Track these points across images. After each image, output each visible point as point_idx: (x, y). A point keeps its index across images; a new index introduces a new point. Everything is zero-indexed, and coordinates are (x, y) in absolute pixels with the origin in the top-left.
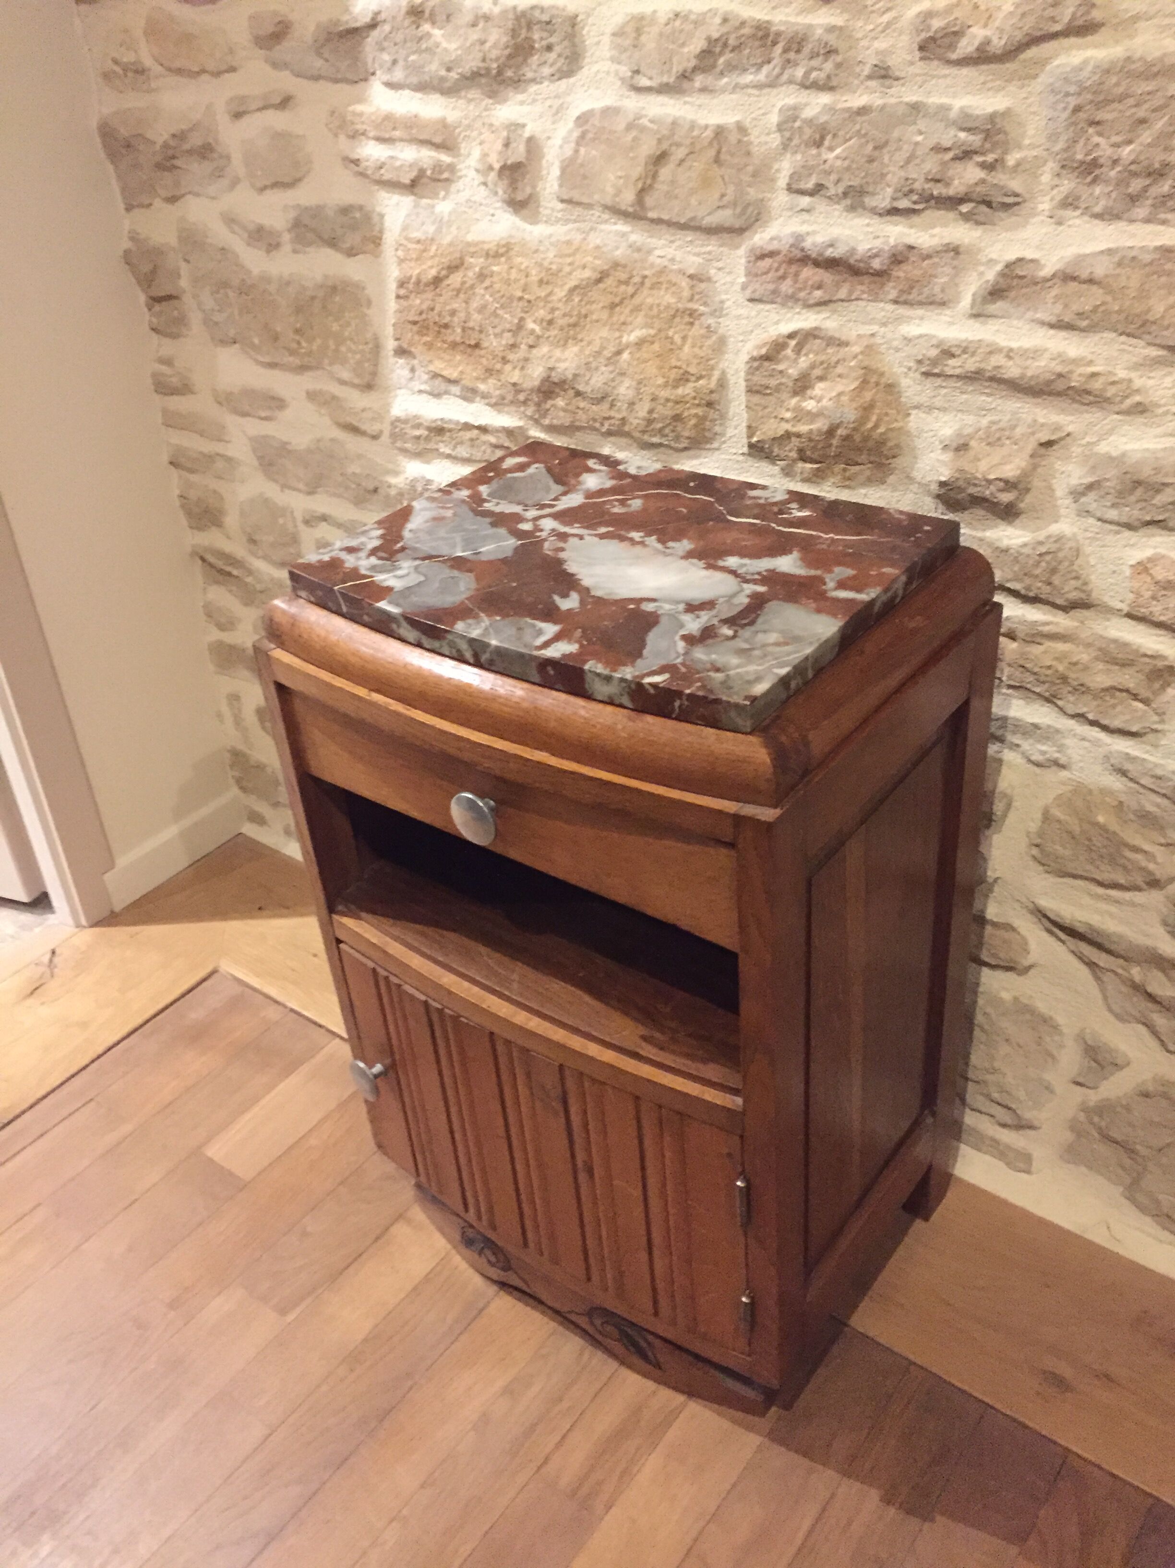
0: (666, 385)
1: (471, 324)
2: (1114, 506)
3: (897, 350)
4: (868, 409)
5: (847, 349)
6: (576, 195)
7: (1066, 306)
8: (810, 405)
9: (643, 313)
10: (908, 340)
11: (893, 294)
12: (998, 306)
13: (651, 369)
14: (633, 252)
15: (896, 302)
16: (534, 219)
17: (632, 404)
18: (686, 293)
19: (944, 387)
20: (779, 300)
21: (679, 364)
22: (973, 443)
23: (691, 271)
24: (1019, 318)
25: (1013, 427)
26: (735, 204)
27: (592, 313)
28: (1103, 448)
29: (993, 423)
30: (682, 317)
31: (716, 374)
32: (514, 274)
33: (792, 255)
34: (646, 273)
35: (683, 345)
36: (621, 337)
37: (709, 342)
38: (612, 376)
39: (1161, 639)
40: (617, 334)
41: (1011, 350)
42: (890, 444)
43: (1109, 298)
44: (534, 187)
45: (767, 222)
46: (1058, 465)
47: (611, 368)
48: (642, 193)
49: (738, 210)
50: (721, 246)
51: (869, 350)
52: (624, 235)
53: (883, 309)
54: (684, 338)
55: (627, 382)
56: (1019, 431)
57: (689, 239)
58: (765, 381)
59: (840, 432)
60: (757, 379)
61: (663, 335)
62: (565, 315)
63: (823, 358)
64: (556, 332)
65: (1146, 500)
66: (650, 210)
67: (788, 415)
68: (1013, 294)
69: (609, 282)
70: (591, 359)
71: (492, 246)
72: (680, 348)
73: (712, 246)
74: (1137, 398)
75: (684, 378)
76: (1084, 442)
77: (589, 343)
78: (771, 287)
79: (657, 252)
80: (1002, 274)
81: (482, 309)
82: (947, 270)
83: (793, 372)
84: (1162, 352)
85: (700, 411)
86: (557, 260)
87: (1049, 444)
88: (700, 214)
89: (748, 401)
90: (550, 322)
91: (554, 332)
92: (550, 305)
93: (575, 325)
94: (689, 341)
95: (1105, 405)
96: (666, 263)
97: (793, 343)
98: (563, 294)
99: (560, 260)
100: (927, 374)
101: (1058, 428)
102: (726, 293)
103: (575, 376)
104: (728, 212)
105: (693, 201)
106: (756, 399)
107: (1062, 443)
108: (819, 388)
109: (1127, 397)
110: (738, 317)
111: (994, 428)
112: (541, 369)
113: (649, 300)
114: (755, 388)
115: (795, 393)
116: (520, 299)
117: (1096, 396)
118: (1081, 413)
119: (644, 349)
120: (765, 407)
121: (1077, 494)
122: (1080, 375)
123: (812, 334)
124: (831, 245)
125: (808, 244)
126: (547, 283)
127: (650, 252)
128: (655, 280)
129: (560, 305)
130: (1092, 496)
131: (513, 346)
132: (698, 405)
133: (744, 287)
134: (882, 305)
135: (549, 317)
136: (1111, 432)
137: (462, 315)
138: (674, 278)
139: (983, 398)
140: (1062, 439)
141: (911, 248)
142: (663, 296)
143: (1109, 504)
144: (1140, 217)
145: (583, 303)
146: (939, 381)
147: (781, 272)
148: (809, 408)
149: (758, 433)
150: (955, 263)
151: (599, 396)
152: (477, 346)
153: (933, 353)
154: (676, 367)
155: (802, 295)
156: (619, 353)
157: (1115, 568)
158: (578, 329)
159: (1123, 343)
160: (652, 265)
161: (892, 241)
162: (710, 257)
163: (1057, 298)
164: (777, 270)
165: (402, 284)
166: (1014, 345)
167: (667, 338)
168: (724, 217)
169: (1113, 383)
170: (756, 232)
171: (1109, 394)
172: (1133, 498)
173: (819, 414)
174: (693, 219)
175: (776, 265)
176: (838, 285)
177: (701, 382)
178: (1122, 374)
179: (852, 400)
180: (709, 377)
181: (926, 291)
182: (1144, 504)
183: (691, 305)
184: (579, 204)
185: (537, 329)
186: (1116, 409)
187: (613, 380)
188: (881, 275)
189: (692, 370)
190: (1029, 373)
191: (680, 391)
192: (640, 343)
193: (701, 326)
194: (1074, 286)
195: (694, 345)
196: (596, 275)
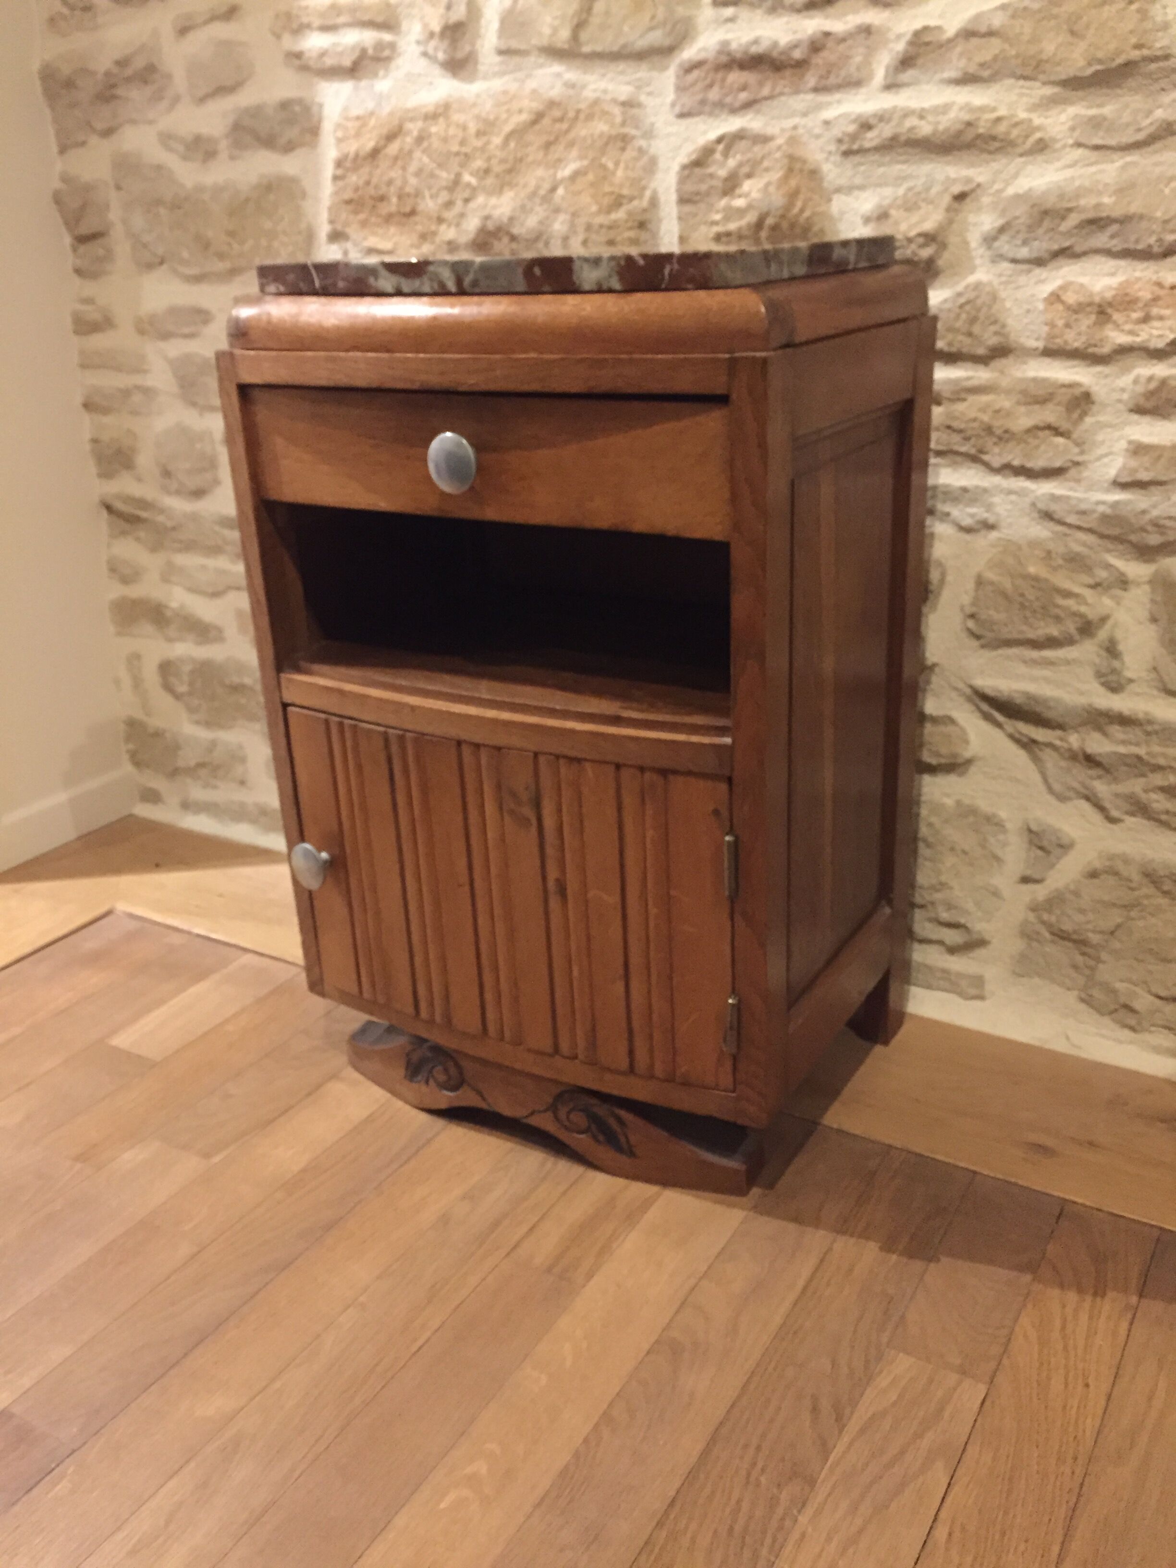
0: (599, 212)
1: (408, 189)
2: (1025, 243)
3: (818, 137)
4: (793, 195)
5: (772, 143)
6: (514, 44)
7: (970, 59)
8: (740, 203)
9: (577, 146)
10: (827, 123)
11: (812, 83)
12: (908, 75)
13: (585, 199)
14: (568, 89)
15: (816, 90)
16: (471, 78)
17: (566, 239)
18: (618, 120)
19: (863, 164)
20: (707, 109)
21: (612, 189)
22: (893, 212)
23: (623, 98)
24: (928, 82)
25: (928, 189)
26: (664, 23)
27: (527, 155)
28: (1010, 191)
29: (910, 189)
30: (614, 143)
31: (648, 193)
32: (452, 131)
33: (719, 61)
34: (580, 107)
35: (616, 170)
36: (555, 174)
37: (641, 164)
38: (546, 214)
39: (1076, 370)
40: (551, 171)
41: (923, 110)
42: (816, 229)
43: (1007, 46)
44: (473, 44)
45: (694, 38)
46: (972, 218)
47: (545, 206)
48: (579, 27)
49: (668, 27)
50: (651, 70)
51: (793, 141)
52: (558, 75)
53: (803, 100)
54: (617, 164)
55: (562, 217)
56: (934, 191)
57: (621, 68)
58: (695, 188)
59: (770, 221)
60: (690, 187)
61: (596, 164)
62: (501, 162)
63: (750, 156)
64: (492, 180)
65: (1053, 229)
66: (585, 45)
67: (717, 217)
68: (920, 61)
69: (546, 121)
70: (526, 201)
71: (431, 109)
72: (613, 173)
73: (642, 72)
74: (1038, 135)
75: (618, 202)
76: (992, 191)
77: (525, 186)
78: (699, 97)
79: (592, 87)
80: (911, 43)
81: (418, 173)
82: (861, 50)
83: (722, 173)
84: (1056, 90)
85: (632, 234)
86: (494, 110)
87: (961, 197)
88: (631, 40)
89: (679, 212)
90: (487, 171)
91: (490, 181)
92: (487, 154)
93: (510, 171)
94: (622, 165)
95: (1009, 149)
96: (599, 95)
97: (721, 147)
98: (500, 141)
99: (497, 110)
100: (847, 154)
101: (968, 180)
102: (656, 115)
103: (511, 219)
104: (658, 32)
105: (626, 29)
106: (688, 208)
107: (973, 195)
108: (747, 186)
109: (1027, 137)
110: (669, 135)
111: (910, 194)
112: (476, 221)
113: (583, 133)
114: (686, 197)
115: (725, 194)
116: (457, 154)
117: (1002, 140)
118: (987, 162)
119: (578, 181)
120: (696, 215)
121: (989, 240)
122: (987, 121)
123: (739, 136)
124: (756, 43)
125: (734, 46)
126: (484, 133)
127: (584, 87)
128: (588, 112)
129: (497, 152)
130: (1004, 238)
131: (449, 204)
132: (630, 228)
133: (673, 105)
134: (802, 96)
135: (485, 166)
136: (1016, 176)
137: (398, 183)
138: (606, 107)
139: (899, 166)
140: (973, 191)
141: (827, 34)
142: (596, 126)
143: (1019, 242)
145: (519, 147)
146: (857, 159)
147: (708, 81)
148: (738, 205)
150: (868, 43)
151: (534, 236)
152: (413, 213)
153: (852, 128)
154: (609, 193)
155: (728, 100)
156: (553, 189)
157: (1029, 307)
158: (513, 174)
159: (1022, 87)
160: (586, 99)
161: (810, 32)
162: (640, 83)
163: (961, 55)
164: (705, 79)
165: (339, 164)
166: (926, 105)
167: (600, 166)
168: (656, 37)
169: (1016, 125)
170: (685, 48)
171: (1012, 137)
172: (1040, 231)
173: (750, 207)
174: (624, 46)
175: (703, 75)
176: (761, 84)
177: (633, 203)
178: (1023, 115)
179: (778, 188)
180: (641, 197)
181: (843, 73)
182: (1051, 234)
183: (623, 130)
184: (516, 52)
185: (473, 181)
186: (1020, 150)
187: (547, 218)
188: (801, 65)
189: (625, 191)
190: (941, 128)
191: (614, 216)
192: (575, 176)
193: (633, 149)
194: (975, 41)
195: (627, 168)
196: (532, 117)
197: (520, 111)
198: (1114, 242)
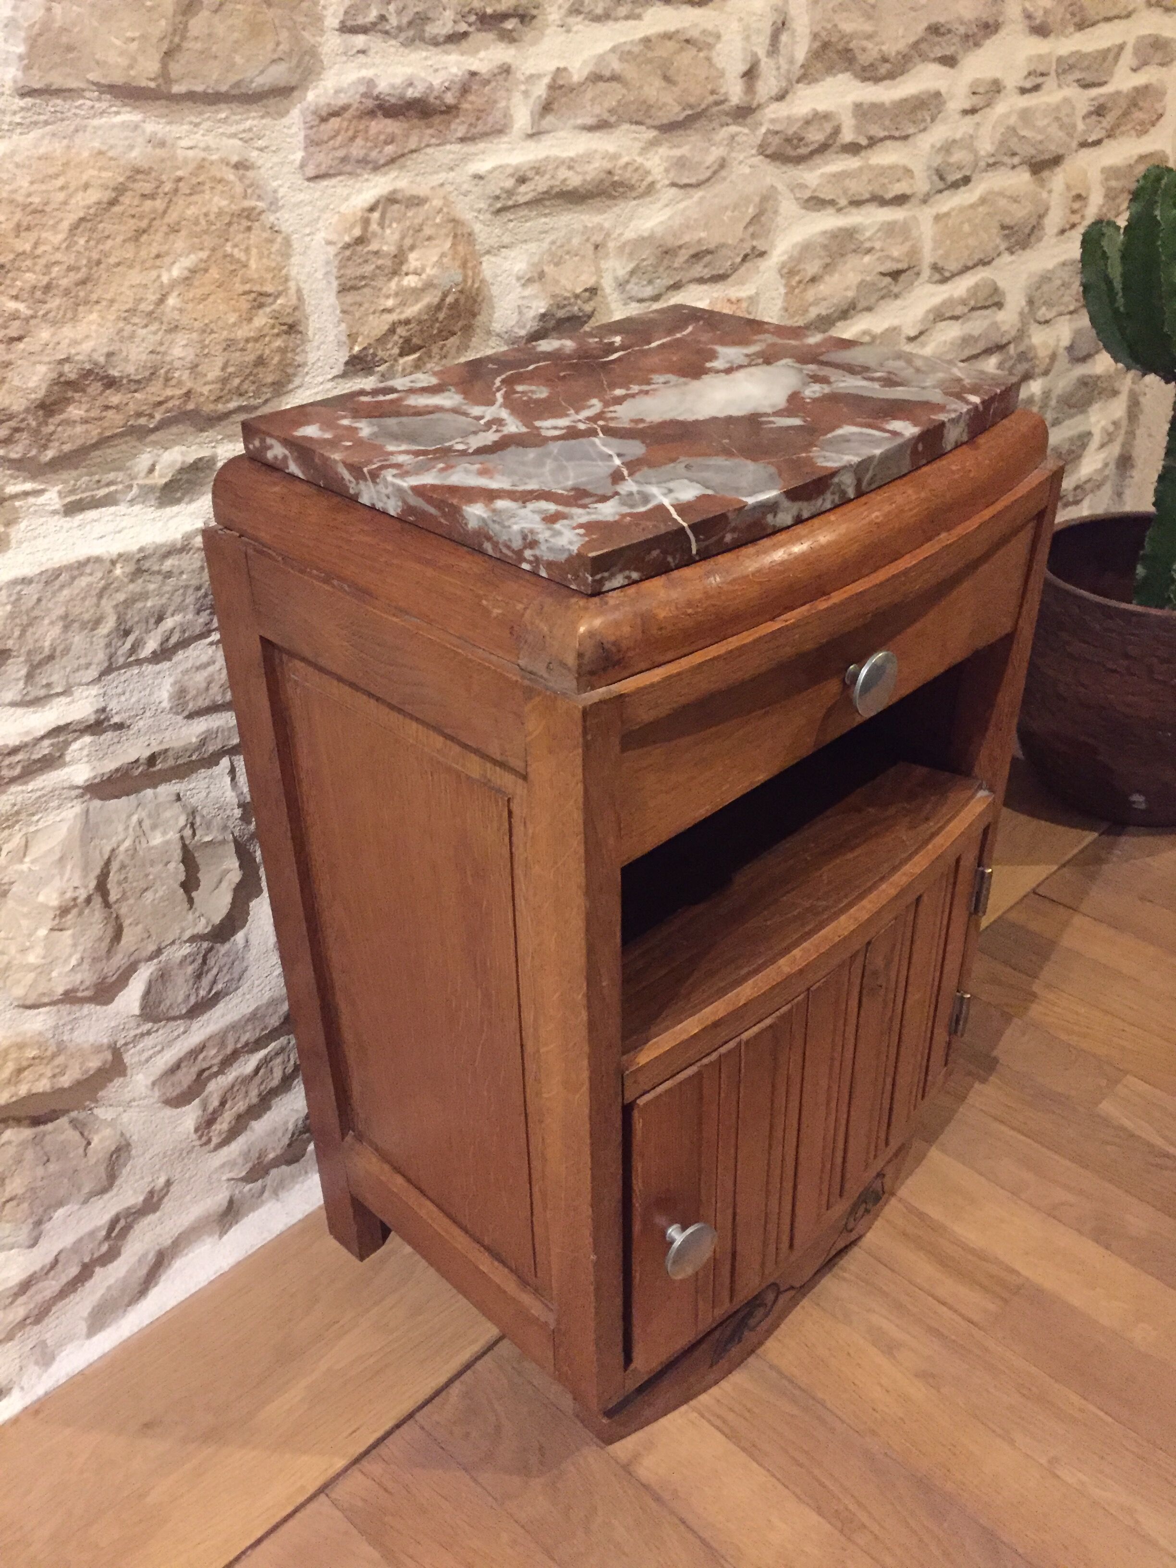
2: (650, 282)
4: (465, 264)
5: (426, 207)
6: (57, 80)
7: (600, 106)
8: (411, 281)
9: (183, 233)
10: (477, 179)
11: (461, 131)
12: (548, 121)
14: (154, 147)
15: (462, 140)
17: (194, 367)
18: (239, 189)
19: (511, 221)
21: (247, 287)
23: (236, 158)
24: (565, 129)
25: (569, 240)
26: (290, 54)
27: (107, 255)
28: (630, 234)
29: (553, 242)
30: (239, 224)
31: (294, 286)
33: (362, 108)
34: (180, 173)
35: (248, 260)
36: (159, 276)
37: (275, 247)
38: (158, 337)
40: (154, 274)
41: (572, 159)
42: (480, 298)
43: (624, 92)
45: (319, 74)
46: (603, 264)
47: (153, 327)
48: (169, 55)
49: (294, 61)
50: (262, 117)
51: (446, 200)
52: (135, 126)
53: (450, 152)
54: (247, 250)
55: (182, 339)
56: (575, 241)
57: (223, 115)
58: (359, 272)
59: (450, 299)
60: (352, 271)
61: (219, 254)
62: (70, 269)
63: (408, 223)
64: (57, 301)
66: (176, 81)
67: (390, 303)
68: (555, 106)
70: (121, 324)
72: (247, 266)
75: (258, 303)
77: (112, 301)
78: (342, 153)
80: (548, 87)
82: (503, 93)
83: (388, 248)
84: (654, 134)
85: (279, 343)
86: (35, 187)
87: (599, 245)
88: (249, 75)
89: (342, 304)
90: (48, 288)
91: (54, 303)
92: (42, 261)
93: (83, 282)
94: (254, 251)
95: (629, 193)
96: (203, 154)
97: (376, 215)
98: (61, 237)
99: (44, 187)
100: (499, 211)
101: (602, 227)
102: (275, 178)
103: (110, 355)
104: (282, 67)
105: (238, 59)
106: (350, 298)
107: (603, 243)
108: (413, 260)
109: (642, 180)
110: (301, 205)
111: (554, 248)
112: (42, 369)
113: (190, 212)
114: (349, 284)
115: (395, 273)
117: (627, 186)
118: (613, 208)
119: (196, 283)
120: (360, 305)
121: (621, 285)
122: (620, 168)
123: (391, 199)
124: (411, 84)
125: (383, 86)
126: (28, 229)
127: (173, 144)
128: (194, 181)
129: (58, 256)
130: (634, 280)
132: (278, 335)
133: (302, 166)
134: (448, 147)
135: (45, 280)
136: (631, 218)
138: (215, 172)
139: (543, 220)
140: (604, 237)
141: (473, 74)
142: (211, 200)
143: (645, 281)
144: (623, 14)
145: (92, 243)
146: (508, 215)
147: (350, 133)
148: (413, 285)
149: (360, 339)
150: (507, 84)
151: (147, 374)
153: (510, 183)
154: (245, 293)
155: (374, 155)
156: (162, 300)
158: (89, 286)
159: (634, 132)
160: (186, 161)
161: (457, 71)
162: (250, 135)
163: (593, 100)
164: (347, 130)
166: (572, 154)
167: (225, 256)
168: (277, 74)
169: (636, 169)
170: (307, 89)
171: (633, 182)
172: (661, 269)
173: (429, 285)
174: (237, 84)
175: (345, 124)
176: (408, 135)
177: (279, 302)
178: (639, 160)
180: (288, 291)
181: (490, 119)
183: (247, 203)
184: (59, 92)
185: (22, 307)
186: (635, 194)
187: (161, 344)
188: (450, 111)
189: (269, 288)
190: (588, 178)
193: (263, 229)
194: (602, 85)
195: (261, 256)
196: (109, 195)
197: (86, 186)
198: (706, 270)
